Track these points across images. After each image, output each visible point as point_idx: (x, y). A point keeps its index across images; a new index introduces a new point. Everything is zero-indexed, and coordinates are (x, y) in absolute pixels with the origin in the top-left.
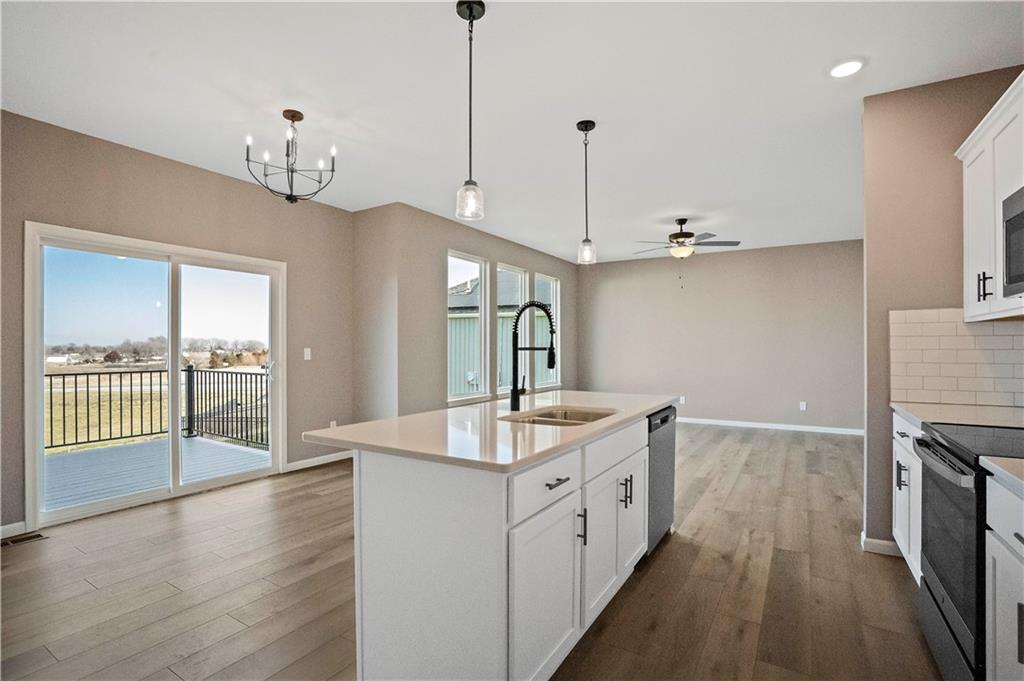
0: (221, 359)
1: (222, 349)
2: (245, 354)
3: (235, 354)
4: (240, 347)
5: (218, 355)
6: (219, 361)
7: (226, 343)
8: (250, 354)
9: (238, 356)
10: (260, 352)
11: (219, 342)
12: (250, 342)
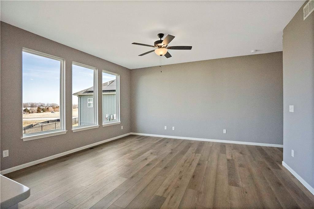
0: (41, 110)
1: (42, 106)
2: (50, 108)
3: (46, 108)
4: (49, 105)
5: (40, 108)
6: (40, 110)
7: (44, 104)
8: (52, 108)
9: (47, 108)
10: (55, 107)
11: (42, 104)
12: (53, 104)
